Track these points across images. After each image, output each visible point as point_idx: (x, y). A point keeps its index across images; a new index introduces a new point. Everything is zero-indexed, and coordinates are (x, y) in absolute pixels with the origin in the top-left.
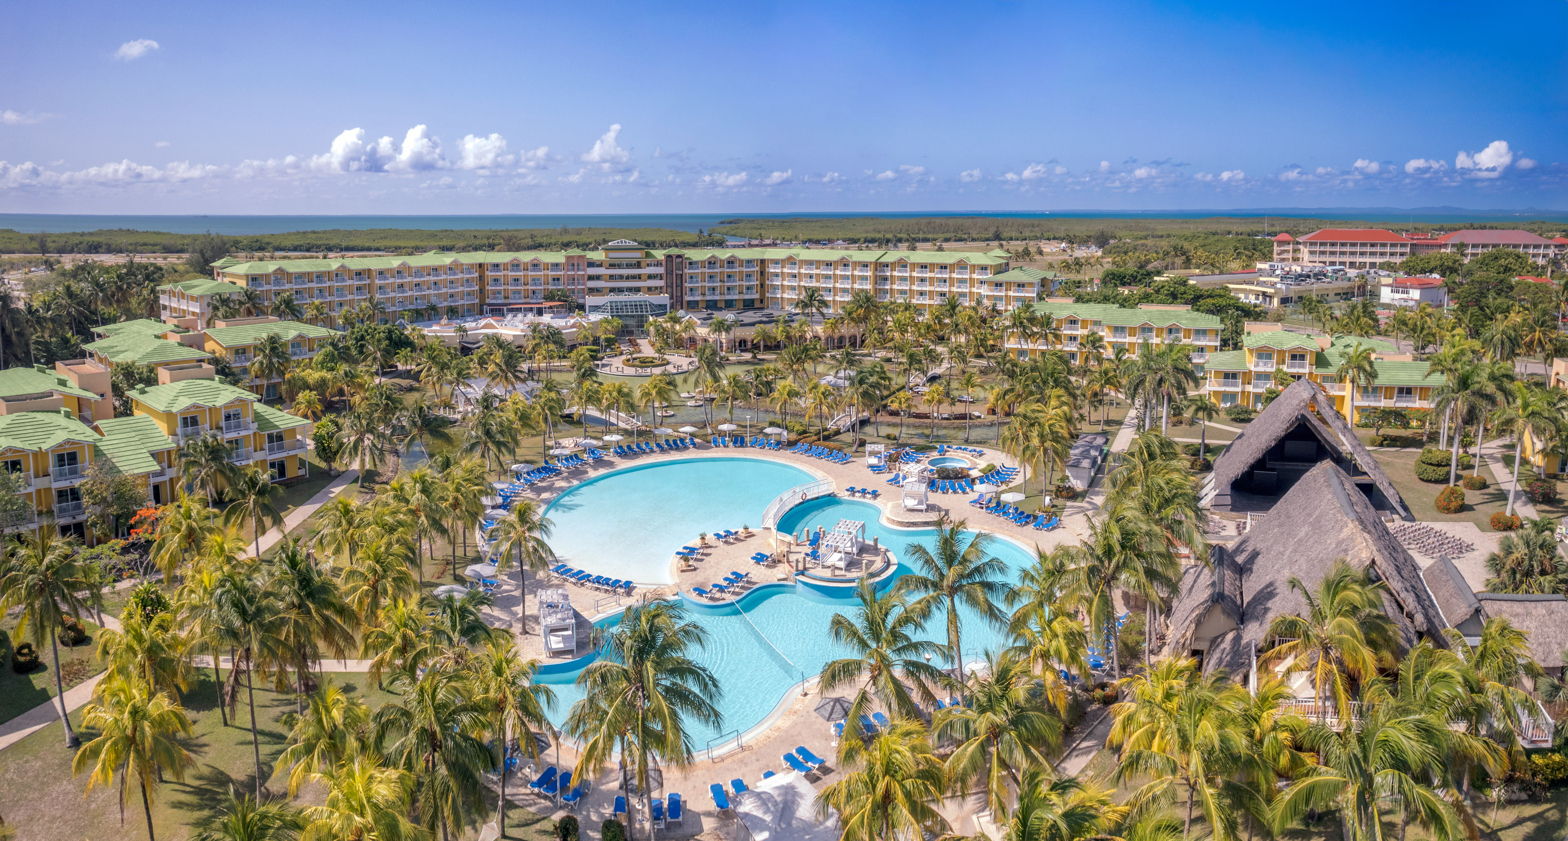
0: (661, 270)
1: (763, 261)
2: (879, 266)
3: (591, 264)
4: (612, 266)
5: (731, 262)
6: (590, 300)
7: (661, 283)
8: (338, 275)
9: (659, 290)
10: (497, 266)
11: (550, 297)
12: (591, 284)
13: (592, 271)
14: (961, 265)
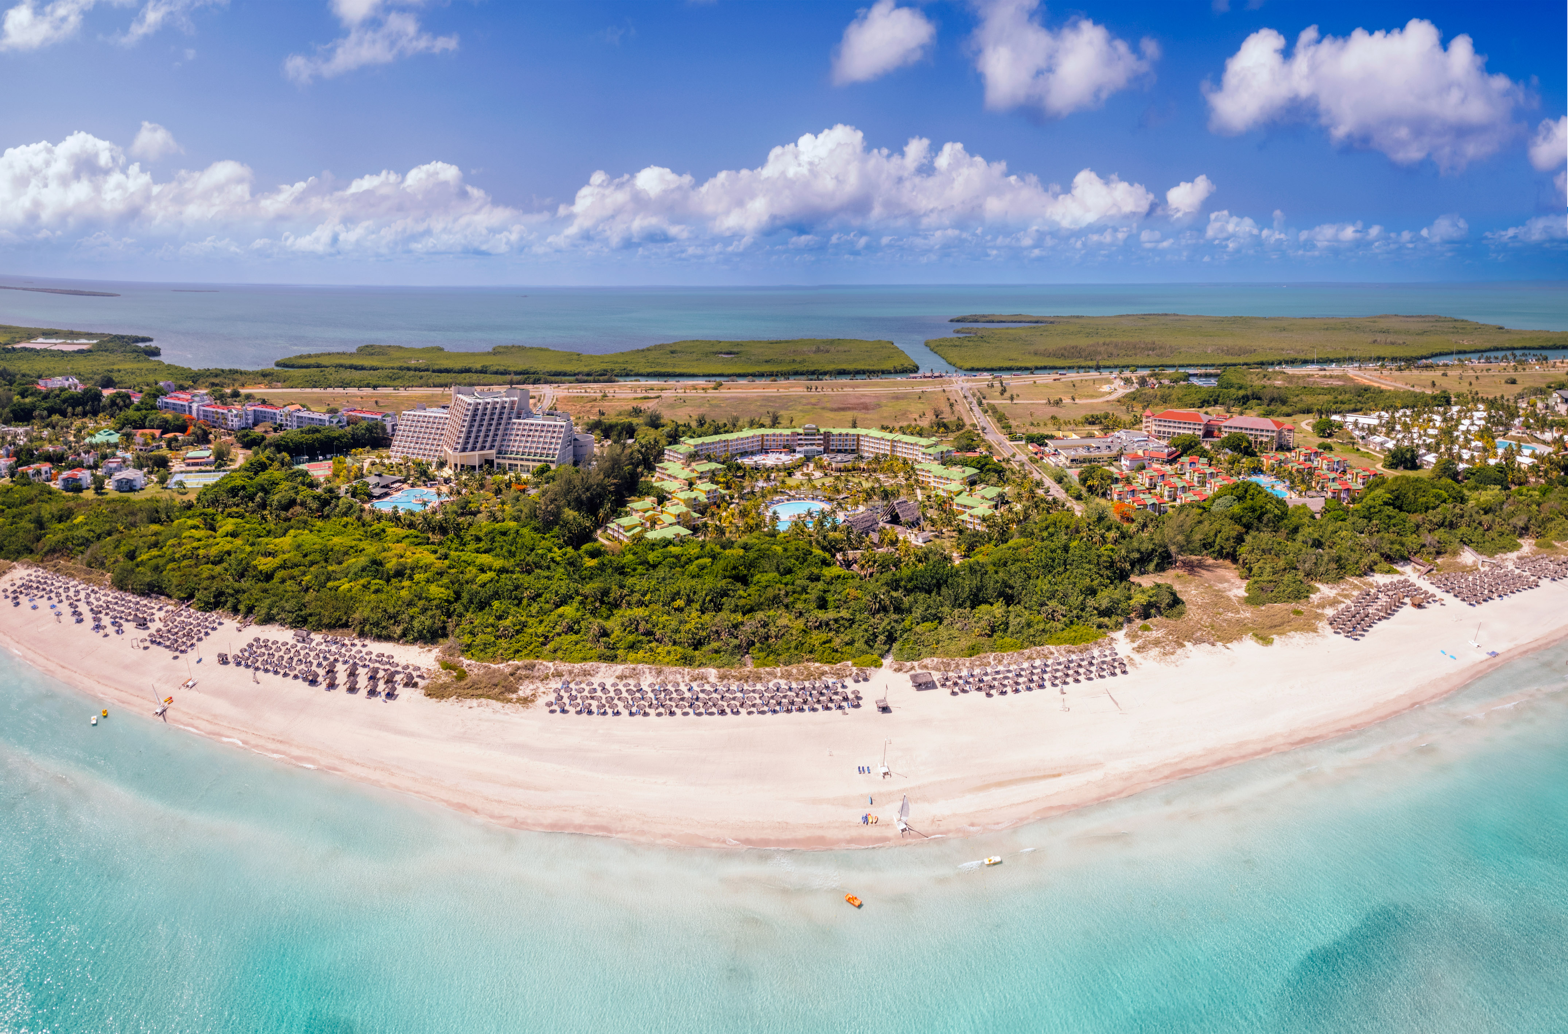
0: (822, 437)
1: (858, 435)
2: (893, 441)
3: (799, 434)
4: (806, 435)
5: (847, 435)
6: (798, 449)
7: (822, 442)
8: (719, 442)
9: (819, 445)
10: (767, 435)
11: (784, 447)
12: (799, 442)
13: (799, 437)
14: (916, 444)
